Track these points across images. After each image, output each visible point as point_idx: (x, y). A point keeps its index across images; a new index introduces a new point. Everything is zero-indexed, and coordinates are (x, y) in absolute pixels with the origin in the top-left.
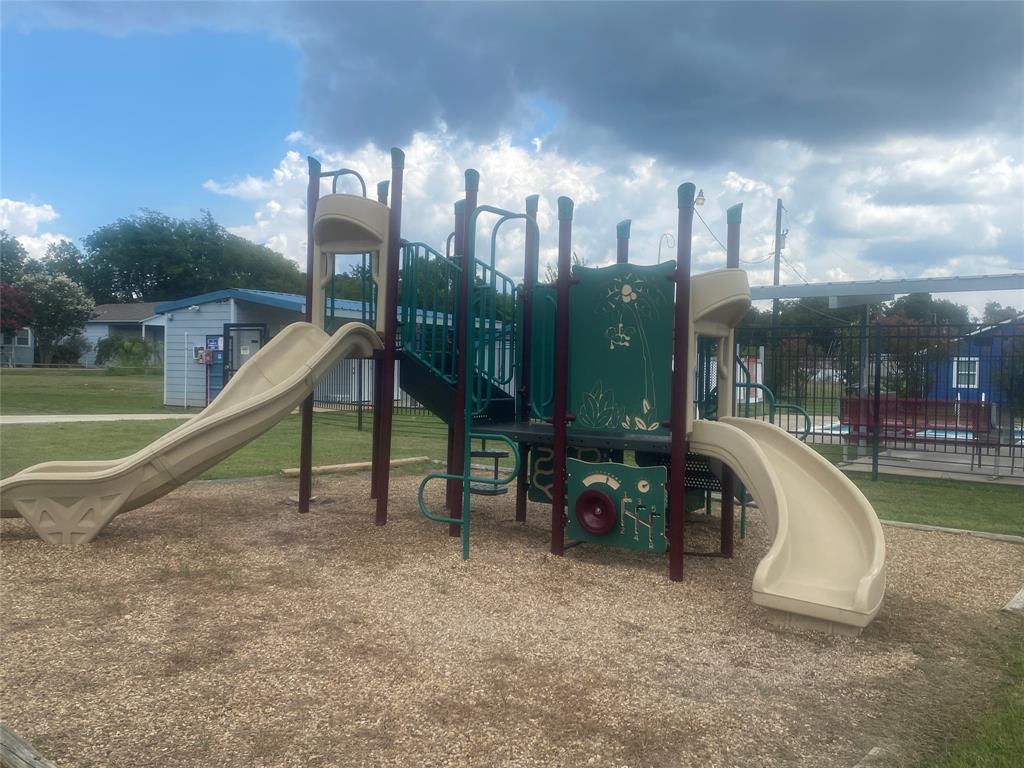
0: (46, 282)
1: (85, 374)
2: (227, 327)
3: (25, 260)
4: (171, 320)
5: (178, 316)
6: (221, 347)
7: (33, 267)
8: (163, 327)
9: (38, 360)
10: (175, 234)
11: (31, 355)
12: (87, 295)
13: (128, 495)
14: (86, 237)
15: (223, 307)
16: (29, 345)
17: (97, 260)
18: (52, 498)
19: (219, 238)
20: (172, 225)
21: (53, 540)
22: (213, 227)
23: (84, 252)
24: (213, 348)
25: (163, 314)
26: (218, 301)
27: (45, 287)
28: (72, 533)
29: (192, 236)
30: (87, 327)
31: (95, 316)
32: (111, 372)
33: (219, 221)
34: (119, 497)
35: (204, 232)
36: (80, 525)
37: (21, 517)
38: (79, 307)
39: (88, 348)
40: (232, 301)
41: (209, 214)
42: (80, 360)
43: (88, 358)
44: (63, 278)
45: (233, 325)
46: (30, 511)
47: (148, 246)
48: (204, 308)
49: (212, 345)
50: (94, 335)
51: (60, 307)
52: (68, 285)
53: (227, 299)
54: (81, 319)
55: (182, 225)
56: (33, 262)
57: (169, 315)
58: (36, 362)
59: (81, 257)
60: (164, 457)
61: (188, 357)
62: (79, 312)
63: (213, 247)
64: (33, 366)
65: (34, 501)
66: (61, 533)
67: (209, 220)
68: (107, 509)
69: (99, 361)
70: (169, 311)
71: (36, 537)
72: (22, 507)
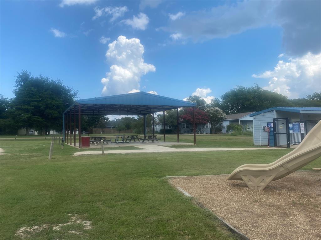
0: (213, 110)
1: (224, 135)
2: (274, 119)
3: (206, 104)
4: (255, 118)
5: (257, 117)
6: (272, 126)
7: (208, 106)
8: (252, 120)
9: (211, 131)
10: (247, 92)
11: (209, 131)
12: (224, 112)
13: (275, 176)
14: (221, 96)
15: (272, 113)
16: (209, 128)
17: (224, 102)
18: (252, 175)
19: (261, 91)
20: (246, 89)
21: (252, 188)
22: (259, 88)
23: (221, 100)
24: (270, 127)
25: (252, 117)
26: (270, 111)
27: (212, 111)
28: (258, 187)
29: (252, 92)
30: (224, 122)
31: (226, 118)
32: (232, 135)
33: (260, 86)
34: (272, 176)
35: (256, 90)
36: (260, 184)
37: (243, 180)
38: (222, 116)
39: (224, 128)
40: (275, 111)
41: (257, 85)
42: (222, 131)
43: (224, 131)
44: (217, 108)
45: (276, 119)
46: (245, 179)
47: (239, 97)
48: (266, 114)
49: (269, 126)
50: (226, 124)
51: (216, 116)
52: (218, 110)
53: (273, 111)
54: (222, 120)
55: (249, 89)
56: (208, 105)
57: (254, 117)
58: (210, 132)
59: (220, 102)
60: (287, 164)
61: (261, 129)
62: (222, 118)
63: (259, 94)
64: (210, 134)
65: (247, 176)
66: (254, 186)
67: (257, 86)
68: (268, 180)
69: (227, 131)
70: (254, 116)
71: (247, 187)
72: (243, 178)
